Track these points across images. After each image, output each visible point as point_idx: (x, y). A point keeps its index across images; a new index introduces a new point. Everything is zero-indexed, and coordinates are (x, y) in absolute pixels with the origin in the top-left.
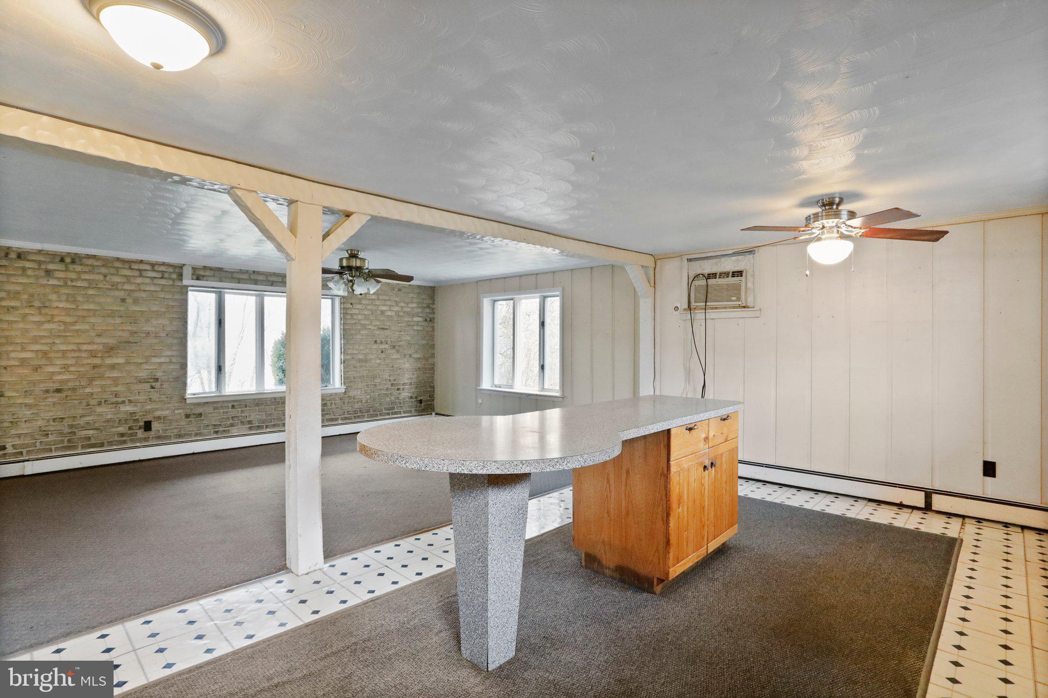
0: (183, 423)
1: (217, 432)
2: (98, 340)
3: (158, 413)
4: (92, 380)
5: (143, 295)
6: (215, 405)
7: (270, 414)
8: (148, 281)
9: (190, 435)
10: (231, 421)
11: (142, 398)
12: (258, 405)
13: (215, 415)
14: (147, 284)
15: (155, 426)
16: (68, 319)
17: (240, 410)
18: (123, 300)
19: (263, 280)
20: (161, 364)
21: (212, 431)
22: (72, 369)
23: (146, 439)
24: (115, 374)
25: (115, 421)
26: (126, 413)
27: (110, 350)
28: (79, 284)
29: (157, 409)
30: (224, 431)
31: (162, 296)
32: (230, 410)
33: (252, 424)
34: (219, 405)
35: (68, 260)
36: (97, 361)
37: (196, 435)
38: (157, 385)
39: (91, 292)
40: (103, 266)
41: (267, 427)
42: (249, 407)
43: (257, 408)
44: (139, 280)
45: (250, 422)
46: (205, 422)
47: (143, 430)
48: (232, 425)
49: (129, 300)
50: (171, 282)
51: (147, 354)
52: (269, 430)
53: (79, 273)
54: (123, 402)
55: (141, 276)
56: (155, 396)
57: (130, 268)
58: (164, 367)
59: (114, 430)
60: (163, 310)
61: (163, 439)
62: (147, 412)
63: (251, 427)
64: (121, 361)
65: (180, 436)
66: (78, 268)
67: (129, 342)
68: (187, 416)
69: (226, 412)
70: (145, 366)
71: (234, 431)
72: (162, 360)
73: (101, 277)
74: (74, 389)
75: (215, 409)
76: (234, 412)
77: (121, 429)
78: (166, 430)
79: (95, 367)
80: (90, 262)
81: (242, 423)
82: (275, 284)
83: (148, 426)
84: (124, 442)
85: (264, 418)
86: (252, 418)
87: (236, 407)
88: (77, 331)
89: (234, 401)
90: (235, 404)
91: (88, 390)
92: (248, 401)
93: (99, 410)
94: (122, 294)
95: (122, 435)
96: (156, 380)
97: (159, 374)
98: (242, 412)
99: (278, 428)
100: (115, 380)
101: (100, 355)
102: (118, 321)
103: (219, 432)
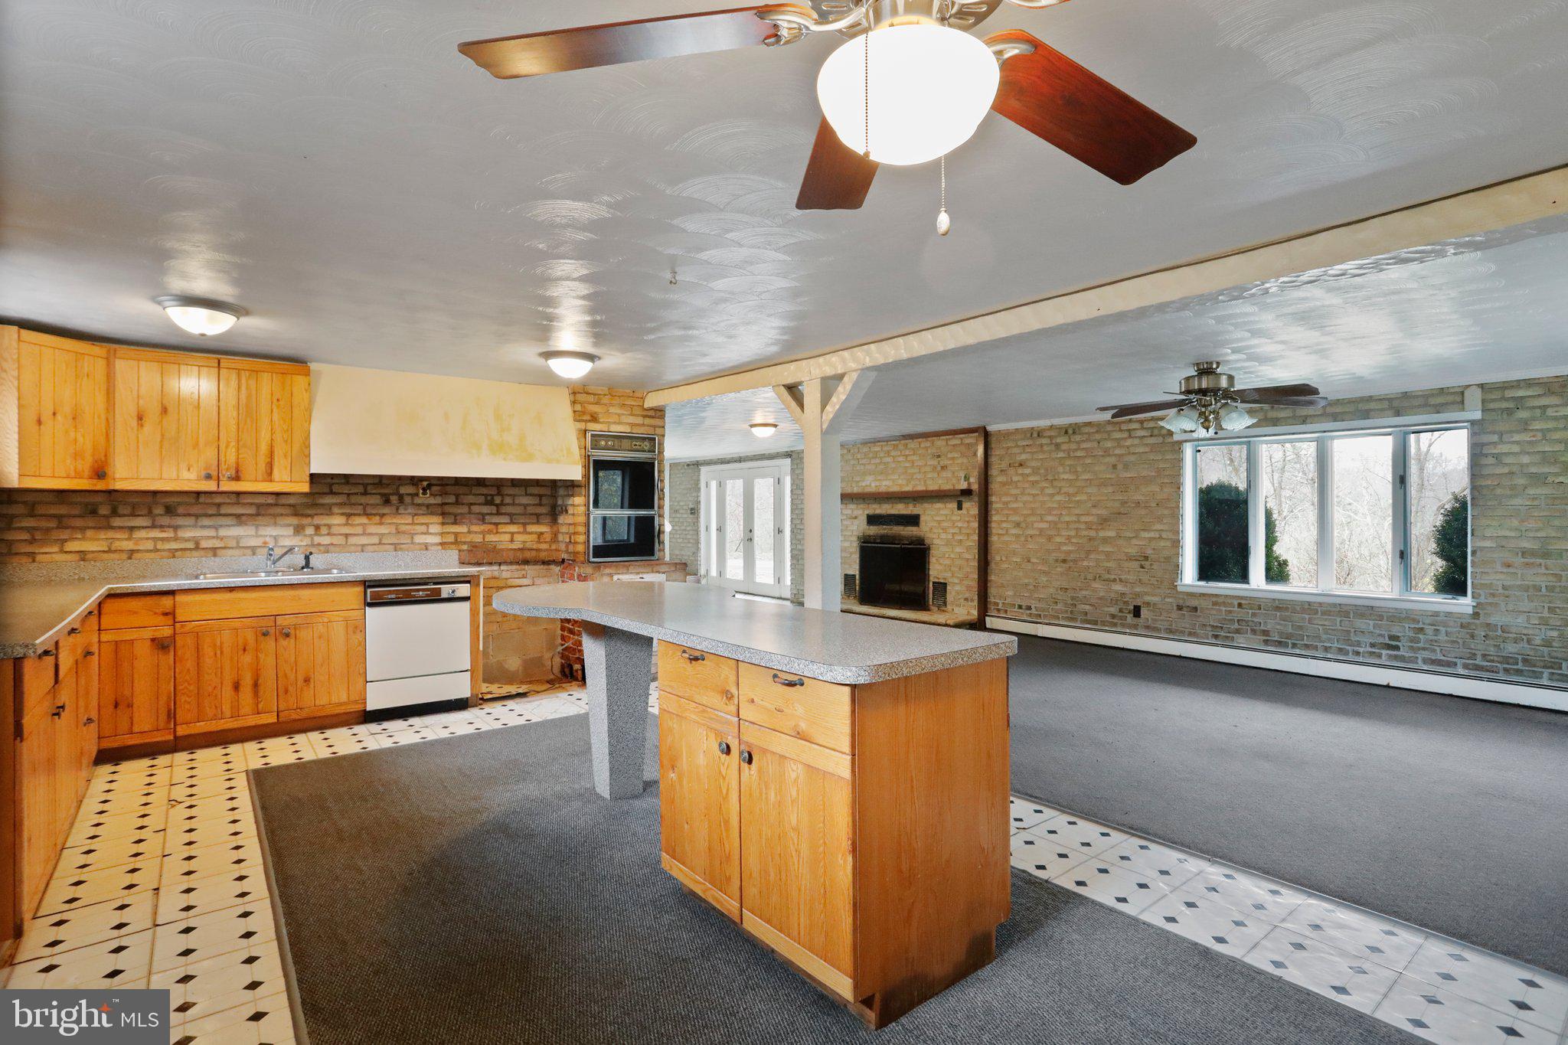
0: (1175, 614)
1: (1216, 637)
2: (1094, 511)
3: (1147, 598)
4: (1088, 552)
5: (1132, 458)
6: (1214, 599)
7: (1300, 628)
8: (1136, 441)
9: (1182, 632)
10: (1236, 626)
11: (1131, 578)
12: (1278, 608)
13: (1215, 612)
14: (1135, 446)
15: (1144, 612)
16: (1071, 490)
17: (1250, 611)
18: (1114, 467)
19: (1289, 417)
20: (1151, 539)
21: (1211, 633)
22: (1074, 540)
23: (1135, 627)
24: (1108, 549)
25: (1107, 600)
26: (1116, 592)
27: (1104, 521)
28: (1079, 454)
29: (1146, 594)
30: (1227, 637)
31: (1152, 457)
32: (1236, 609)
33: (1270, 636)
34: (1220, 600)
35: (1070, 431)
36: (1092, 533)
37: (1190, 634)
38: (1147, 564)
39: (1088, 461)
40: (1097, 432)
41: (1294, 646)
42: (1264, 610)
43: (1278, 614)
44: (1129, 442)
45: (1265, 633)
46: (1201, 619)
47: (1132, 615)
48: (1238, 631)
49: (1120, 467)
50: (1160, 439)
51: (1136, 527)
52: (1298, 651)
53: (1078, 443)
54: (1114, 580)
55: (1130, 437)
56: (1145, 578)
57: (1121, 430)
58: (1153, 544)
59: (1106, 609)
60: (1153, 474)
61: (1151, 631)
62: (1137, 595)
63: (1268, 640)
64: (1112, 534)
65: (1170, 631)
66: (1078, 438)
67: (1119, 513)
68: (1180, 608)
69: (1230, 612)
70: (1134, 541)
71: (1240, 640)
72: (1152, 535)
73: (1095, 444)
74: (1075, 561)
75: (1215, 604)
76: (1244, 614)
77: (1113, 610)
78: (1156, 620)
79: (1090, 539)
80: (1086, 430)
81: (1254, 632)
82: (1308, 421)
83: (1137, 612)
84: (1115, 625)
85: (1290, 631)
86: (1269, 627)
87: (1244, 606)
88: (1078, 501)
89: (1245, 598)
90: (1243, 602)
91: (1085, 563)
92: (1264, 600)
93: (1095, 585)
94: (1112, 460)
95: (1113, 616)
96: (1146, 558)
97: (1149, 552)
98: (1254, 615)
99: (1313, 651)
100: (1108, 554)
101: (1094, 527)
102: (1110, 489)
103: (1220, 636)
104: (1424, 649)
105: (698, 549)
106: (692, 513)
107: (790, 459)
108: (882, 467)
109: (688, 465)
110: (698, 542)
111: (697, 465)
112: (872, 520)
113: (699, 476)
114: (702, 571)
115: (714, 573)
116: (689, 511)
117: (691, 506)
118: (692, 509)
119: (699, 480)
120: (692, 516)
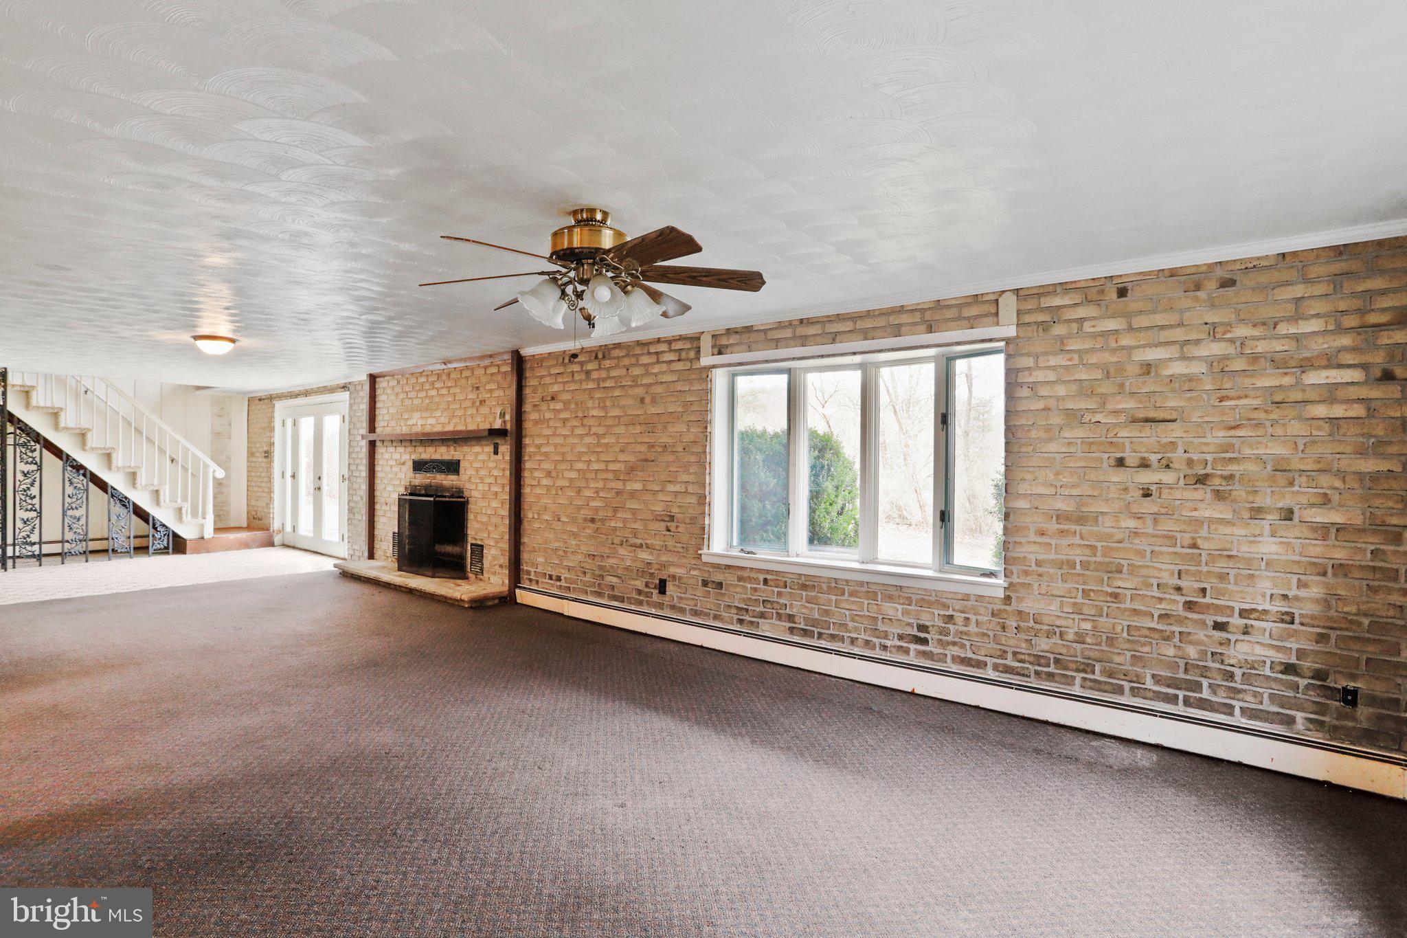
0: (701, 590)
1: (741, 621)
2: (622, 457)
3: (673, 570)
4: (615, 510)
5: (659, 389)
6: (739, 573)
7: (827, 612)
8: (664, 367)
9: (707, 615)
10: (761, 609)
11: (657, 542)
12: (804, 587)
13: (738, 590)
14: (663, 373)
15: (670, 587)
16: (600, 430)
17: (776, 590)
18: (642, 400)
19: (818, 335)
20: (676, 493)
21: (736, 617)
22: (602, 494)
23: (660, 606)
24: (633, 505)
25: (632, 571)
26: (643, 561)
27: (632, 469)
28: (608, 384)
29: (672, 564)
30: (752, 623)
31: (679, 388)
32: (761, 586)
33: (795, 623)
34: (746, 574)
35: (600, 356)
36: (619, 485)
37: (716, 617)
38: (672, 525)
39: (617, 393)
40: (627, 355)
41: (820, 635)
42: (791, 588)
43: (804, 593)
44: (656, 369)
45: (791, 618)
46: (726, 599)
47: (657, 591)
48: (762, 615)
49: (648, 400)
50: (688, 365)
51: (663, 478)
52: (823, 644)
53: (608, 369)
54: (641, 546)
55: (658, 362)
56: (670, 543)
57: (649, 353)
58: (680, 499)
59: (632, 582)
60: (680, 410)
61: (677, 614)
62: (663, 566)
63: (793, 628)
64: (638, 486)
65: (695, 613)
66: (607, 363)
67: (646, 460)
68: (705, 583)
69: (755, 590)
70: (661, 496)
71: (766, 628)
72: (678, 488)
73: (624, 371)
74: (603, 521)
75: (740, 579)
76: (770, 593)
77: (639, 584)
78: (681, 598)
79: (619, 493)
80: (616, 353)
81: (779, 616)
82: (838, 339)
83: (662, 587)
84: (640, 603)
85: (817, 616)
86: (794, 611)
87: (770, 583)
88: (606, 444)
89: (768, 572)
90: (769, 577)
91: (613, 524)
92: (791, 576)
93: (622, 551)
94: (640, 391)
95: (640, 592)
96: (672, 518)
97: (675, 510)
98: (779, 594)
99: (840, 644)
100: (634, 512)
101: (622, 478)
102: (638, 429)
103: (746, 624)
104: (954, 644)
105: (271, 499)
106: (265, 457)
107: (348, 393)
108: (427, 401)
109: (260, 400)
110: (270, 491)
111: (269, 399)
112: (419, 466)
113: (273, 412)
114: (276, 525)
115: (288, 528)
116: (263, 455)
117: (265, 449)
118: (266, 452)
119: (272, 417)
120: (265, 460)
